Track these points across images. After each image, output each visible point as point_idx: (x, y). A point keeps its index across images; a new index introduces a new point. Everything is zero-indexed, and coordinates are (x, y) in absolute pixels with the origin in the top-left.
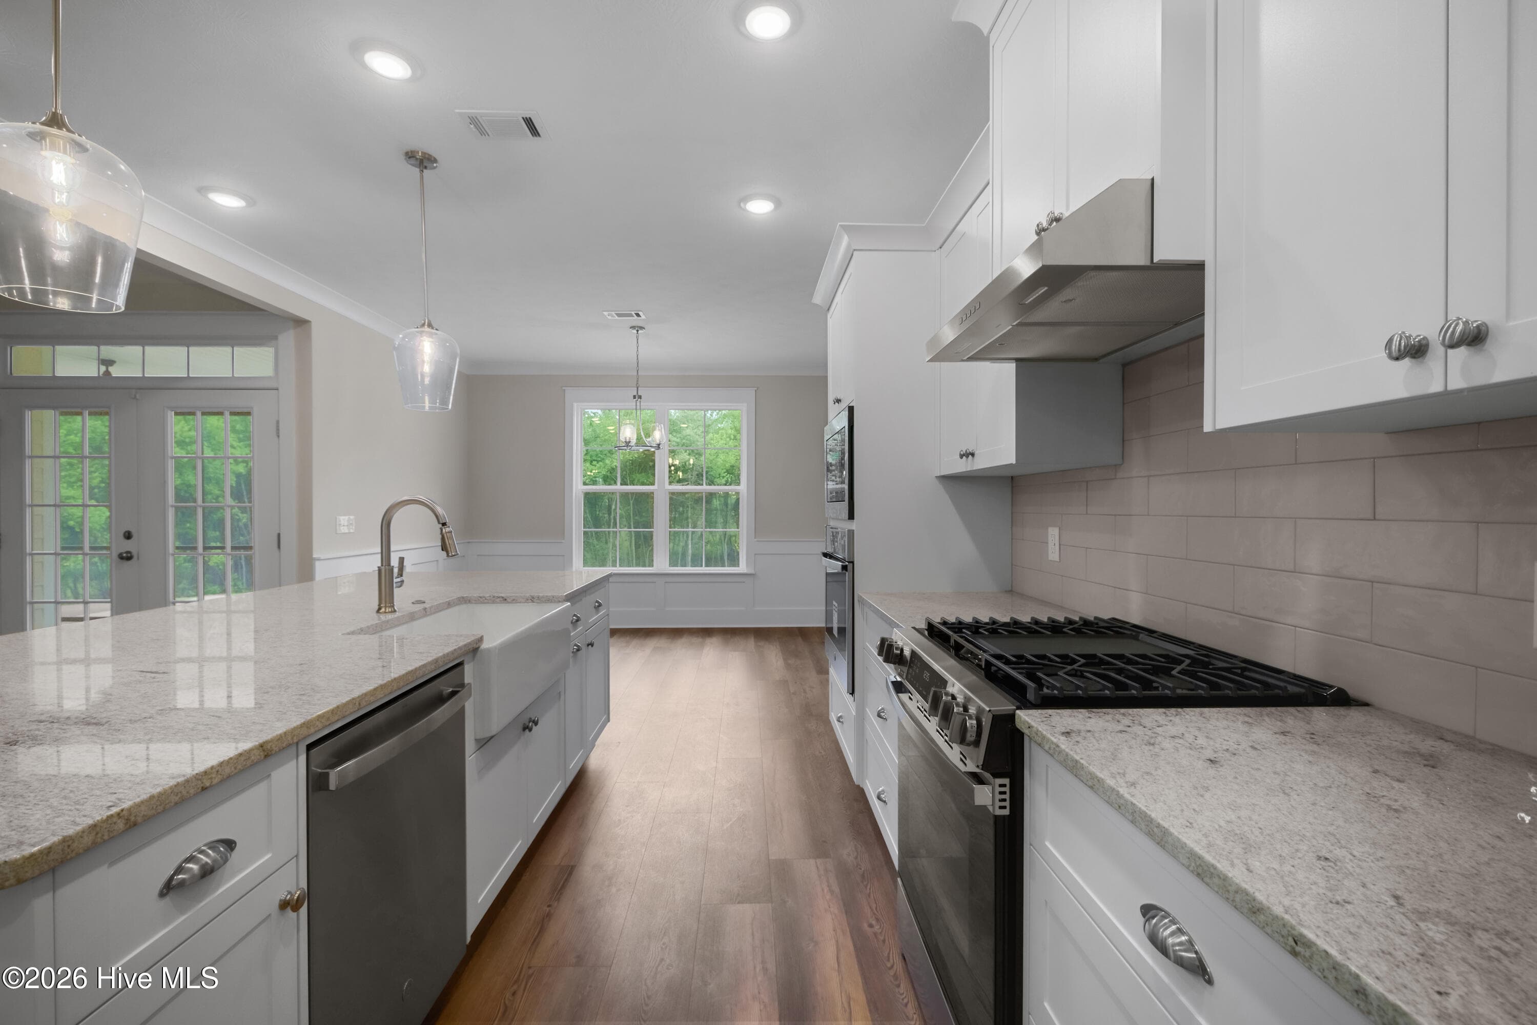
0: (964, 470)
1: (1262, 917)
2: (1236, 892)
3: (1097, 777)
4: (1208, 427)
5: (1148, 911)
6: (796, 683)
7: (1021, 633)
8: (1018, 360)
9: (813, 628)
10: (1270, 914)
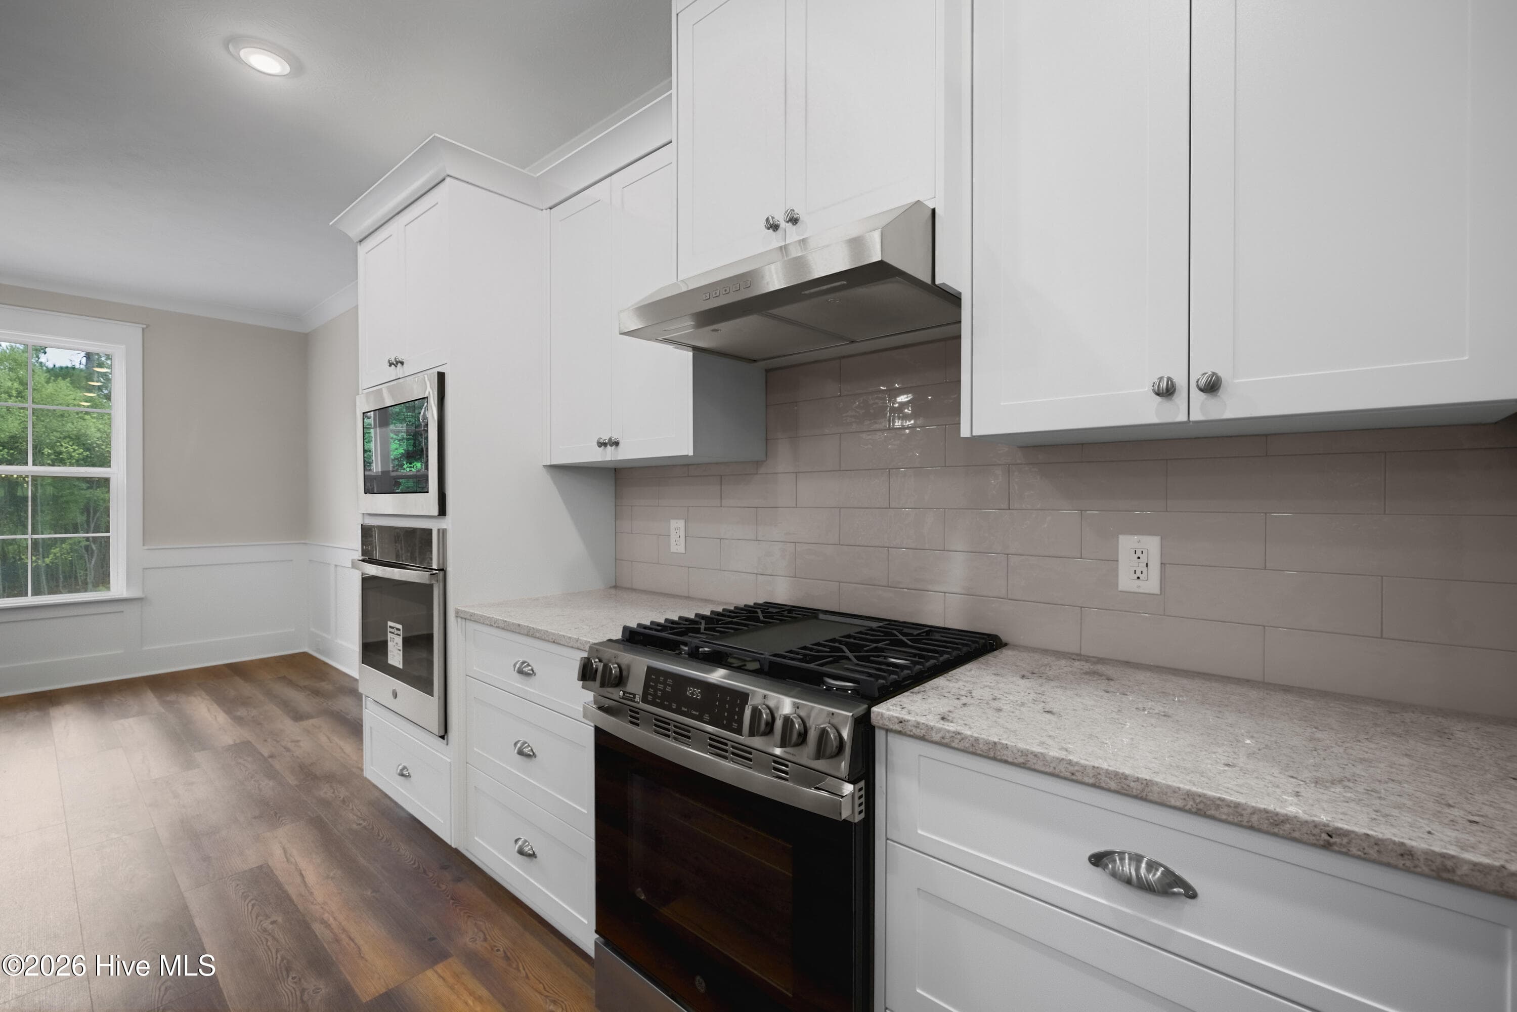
0: (600, 460)
1: (1288, 826)
2: (1253, 813)
3: (1032, 753)
4: (965, 432)
5: (1098, 860)
6: (265, 741)
7: (742, 629)
8: (695, 349)
9: (252, 661)
10: (1297, 821)
